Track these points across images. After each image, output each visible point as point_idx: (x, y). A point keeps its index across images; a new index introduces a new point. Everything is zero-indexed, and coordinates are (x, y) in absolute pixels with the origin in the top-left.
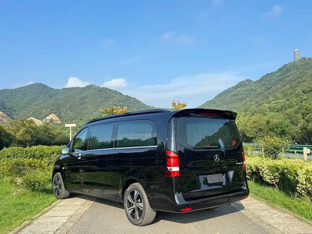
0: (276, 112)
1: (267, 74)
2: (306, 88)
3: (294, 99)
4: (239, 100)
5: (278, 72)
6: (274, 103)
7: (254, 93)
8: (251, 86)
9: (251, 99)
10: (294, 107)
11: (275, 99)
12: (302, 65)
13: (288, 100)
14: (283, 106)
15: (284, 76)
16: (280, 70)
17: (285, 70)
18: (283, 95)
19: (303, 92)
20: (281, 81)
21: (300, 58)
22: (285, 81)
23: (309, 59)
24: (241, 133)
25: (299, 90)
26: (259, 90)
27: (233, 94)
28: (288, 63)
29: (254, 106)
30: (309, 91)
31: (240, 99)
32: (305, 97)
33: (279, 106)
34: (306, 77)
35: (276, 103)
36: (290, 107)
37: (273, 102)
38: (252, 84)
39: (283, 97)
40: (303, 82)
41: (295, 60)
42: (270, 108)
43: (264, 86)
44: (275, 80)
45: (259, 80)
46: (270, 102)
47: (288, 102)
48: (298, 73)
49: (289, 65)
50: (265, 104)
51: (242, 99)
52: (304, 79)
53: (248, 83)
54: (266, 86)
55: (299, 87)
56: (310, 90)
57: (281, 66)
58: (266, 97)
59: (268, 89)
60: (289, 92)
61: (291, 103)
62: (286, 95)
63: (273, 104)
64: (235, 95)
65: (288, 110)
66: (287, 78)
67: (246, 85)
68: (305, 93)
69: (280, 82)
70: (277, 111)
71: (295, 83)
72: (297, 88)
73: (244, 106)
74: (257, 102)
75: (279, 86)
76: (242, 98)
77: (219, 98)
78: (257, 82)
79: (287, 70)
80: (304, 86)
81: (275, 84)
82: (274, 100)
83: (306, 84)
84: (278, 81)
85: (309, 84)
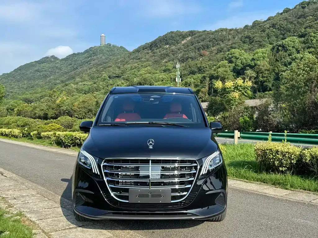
0: (83, 94)
1: (74, 54)
2: (111, 73)
3: (101, 83)
4: (42, 76)
5: (84, 54)
6: (82, 85)
7: (59, 71)
8: (56, 63)
9: (55, 78)
10: (100, 90)
11: (82, 80)
12: (107, 51)
13: (95, 83)
14: (91, 88)
15: (90, 59)
16: (87, 51)
17: (91, 53)
18: (89, 77)
19: (109, 77)
20: (87, 63)
21: (106, 44)
22: (92, 64)
23: (114, 46)
24: (66, 112)
25: (105, 75)
26: (65, 70)
27: (36, 69)
28: (95, 47)
29: (59, 86)
30: (114, 77)
31: (44, 76)
32: (111, 82)
33: (86, 88)
34: (112, 63)
35: (84, 85)
36: (97, 90)
37: (80, 83)
38: (57, 61)
39: (90, 79)
40: (109, 67)
41: (101, 44)
42: (77, 89)
43: (69, 65)
44: (81, 61)
45: (65, 58)
46: (77, 83)
47: (95, 85)
48: (103, 57)
49: (95, 48)
50: (72, 85)
51: (46, 77)
52: (109, 65)
53: (53, 60)
54: (72, 65)
55: (105, 71)
56: (115, 75)
57: (88, 48)
58: (72, 77)
59: (74, 69)
60: (96, 75)
61: (98, 86)
62: (92, 78)
63: (80, 86)
64: (38, 71)
65: (95, 92)
66: (93, 61)
67: (51, 61)
68: (110, 78)
69: (86, 65)
70: (85, 93)
71: (102, 67)
72: (104, 72)
73: (48, 84)
74: (62, 82)
75: (85, 68)
76: (46, 75)
77: (19, 71)
78: (63, 60)
79: (93, 54)
80: (110, 71)
81: (81, 65)
82: (82, 82)
83: (111, 69)
84: (84, 63)
85: (114, 70)
